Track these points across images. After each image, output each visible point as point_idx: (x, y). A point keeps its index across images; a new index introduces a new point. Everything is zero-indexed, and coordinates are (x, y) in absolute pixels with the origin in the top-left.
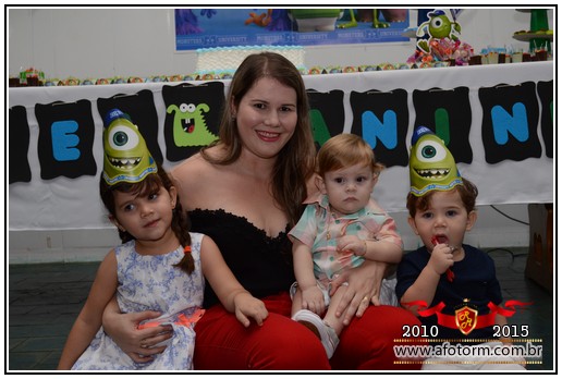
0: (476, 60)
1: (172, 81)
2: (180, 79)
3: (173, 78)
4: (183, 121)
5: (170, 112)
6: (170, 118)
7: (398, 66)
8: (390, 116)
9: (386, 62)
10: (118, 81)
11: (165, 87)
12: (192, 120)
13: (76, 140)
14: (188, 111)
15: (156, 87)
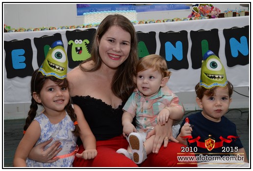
0: (222, 16)
1: (71, 28)
2: (74, 28)
3: (71, 27)
4: (76, 48)
5: (70, 44)
6: (70, 47)
7: (183, 19)
8: (179, 44)
9: (177, 17)
10: (44, 29)
11: (67, 32)
12: (81, 48)
13: (24, 59)
14: (78, 43)
15: (63, 32)
